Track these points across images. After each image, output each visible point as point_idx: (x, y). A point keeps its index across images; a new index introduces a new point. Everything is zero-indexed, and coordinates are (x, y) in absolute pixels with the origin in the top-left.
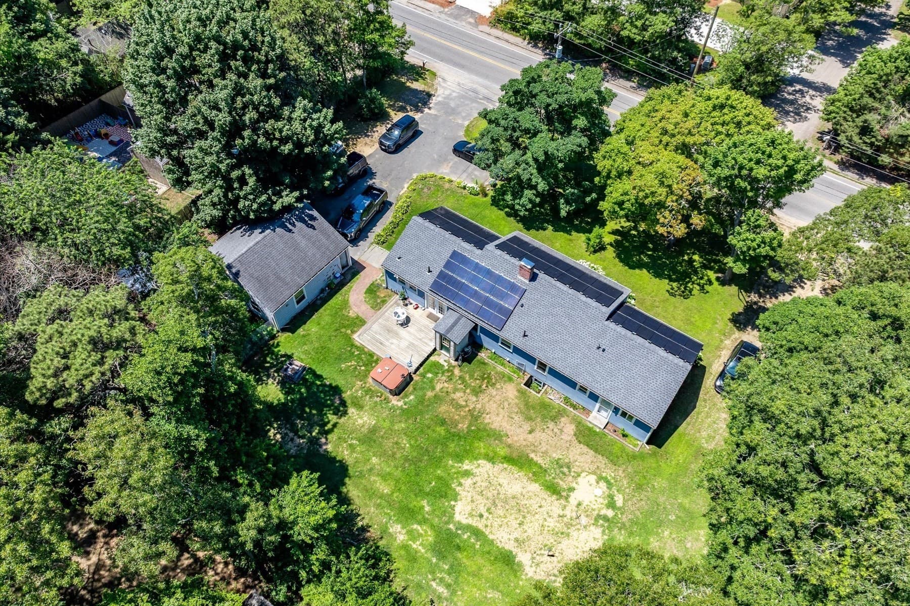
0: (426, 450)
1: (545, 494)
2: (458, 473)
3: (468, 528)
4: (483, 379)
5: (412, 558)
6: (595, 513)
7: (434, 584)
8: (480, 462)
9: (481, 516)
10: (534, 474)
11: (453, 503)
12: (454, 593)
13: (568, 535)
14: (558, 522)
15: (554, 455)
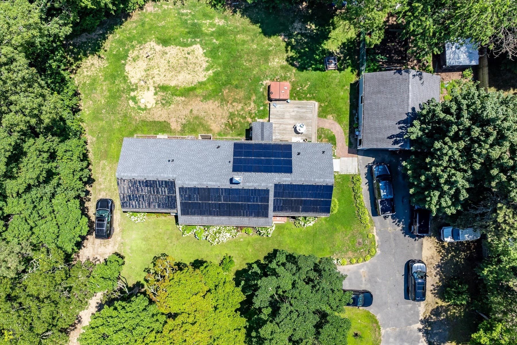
0: (234, 67)
1: (166, 83)
2: (212, 66)
3: (191, 45)
4: (233, 125)
5: (206, 16)
6: (139, 90)
7: (189, 11)
8: (206, 79)
9: (189, 54)
10: (177, 90)
11: (205, 51)
12: (179, 13)
13: (145, 71)
14: (153, 74)
15: (173, 106)
